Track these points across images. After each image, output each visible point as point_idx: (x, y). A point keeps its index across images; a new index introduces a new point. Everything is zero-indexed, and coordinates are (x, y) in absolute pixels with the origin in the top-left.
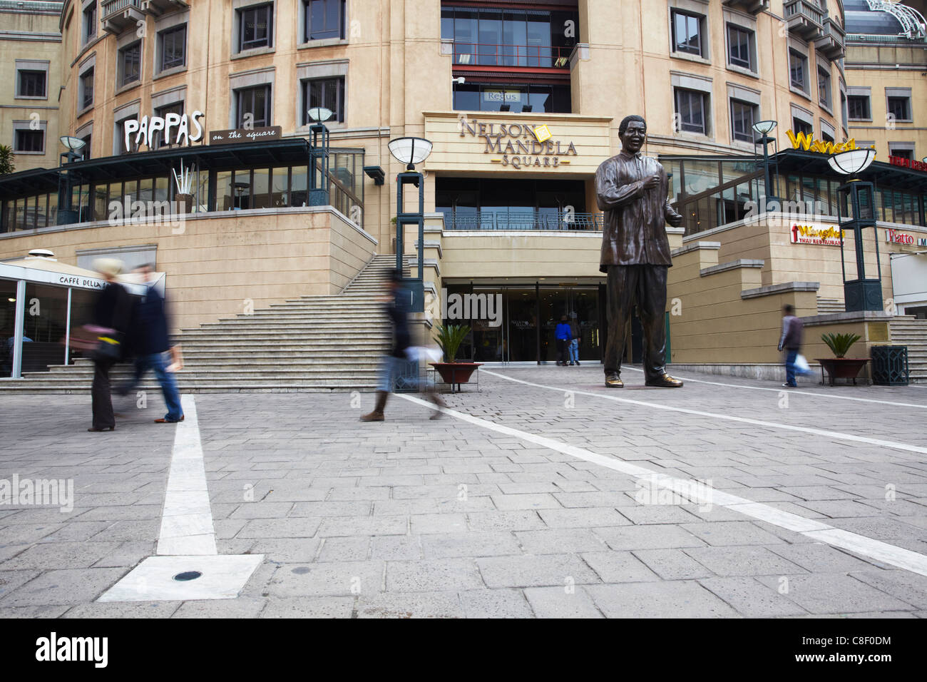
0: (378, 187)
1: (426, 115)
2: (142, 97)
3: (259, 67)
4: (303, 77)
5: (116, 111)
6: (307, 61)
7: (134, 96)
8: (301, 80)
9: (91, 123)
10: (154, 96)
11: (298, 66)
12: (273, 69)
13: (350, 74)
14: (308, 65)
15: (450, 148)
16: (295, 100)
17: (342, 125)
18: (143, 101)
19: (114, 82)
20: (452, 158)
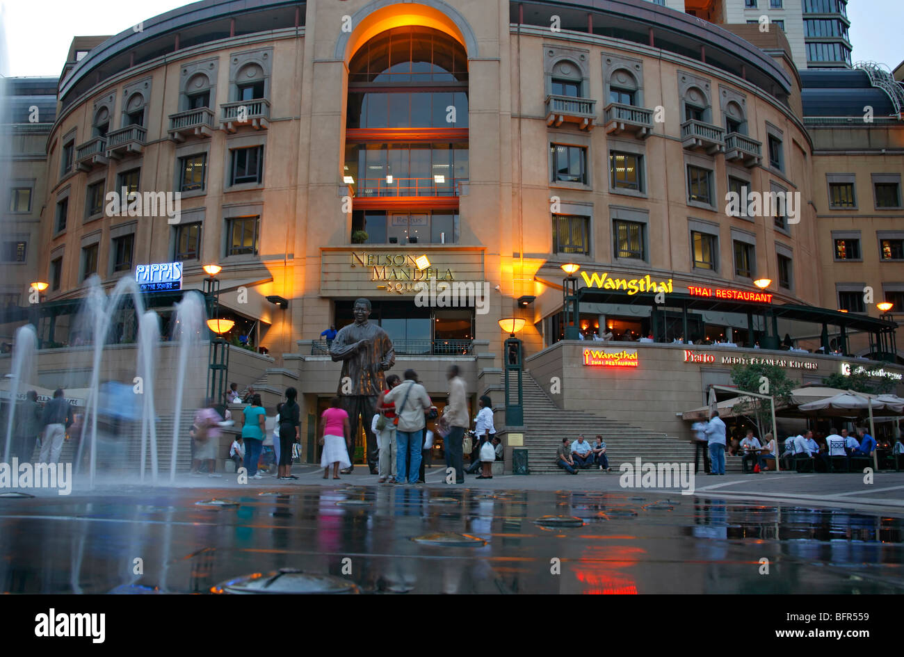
0: (282, 311)
1: (323, 250)
2: (103, 228)
3: (193, 207)
4: (227, 217)
5: (83, 238)
6: (231, 202)
7: (97, 227)
8: (225, 219)
9: (63, 246)
10: (112, 228)
11: (224, 207)
12: (204, 209)
13: (264, 214)
14: (231, 206)
15: (343, 277)
16: (220, 236)
17: (256, 258)
18: (103, 232)
19: (82, 213)
20: (343, 285)
